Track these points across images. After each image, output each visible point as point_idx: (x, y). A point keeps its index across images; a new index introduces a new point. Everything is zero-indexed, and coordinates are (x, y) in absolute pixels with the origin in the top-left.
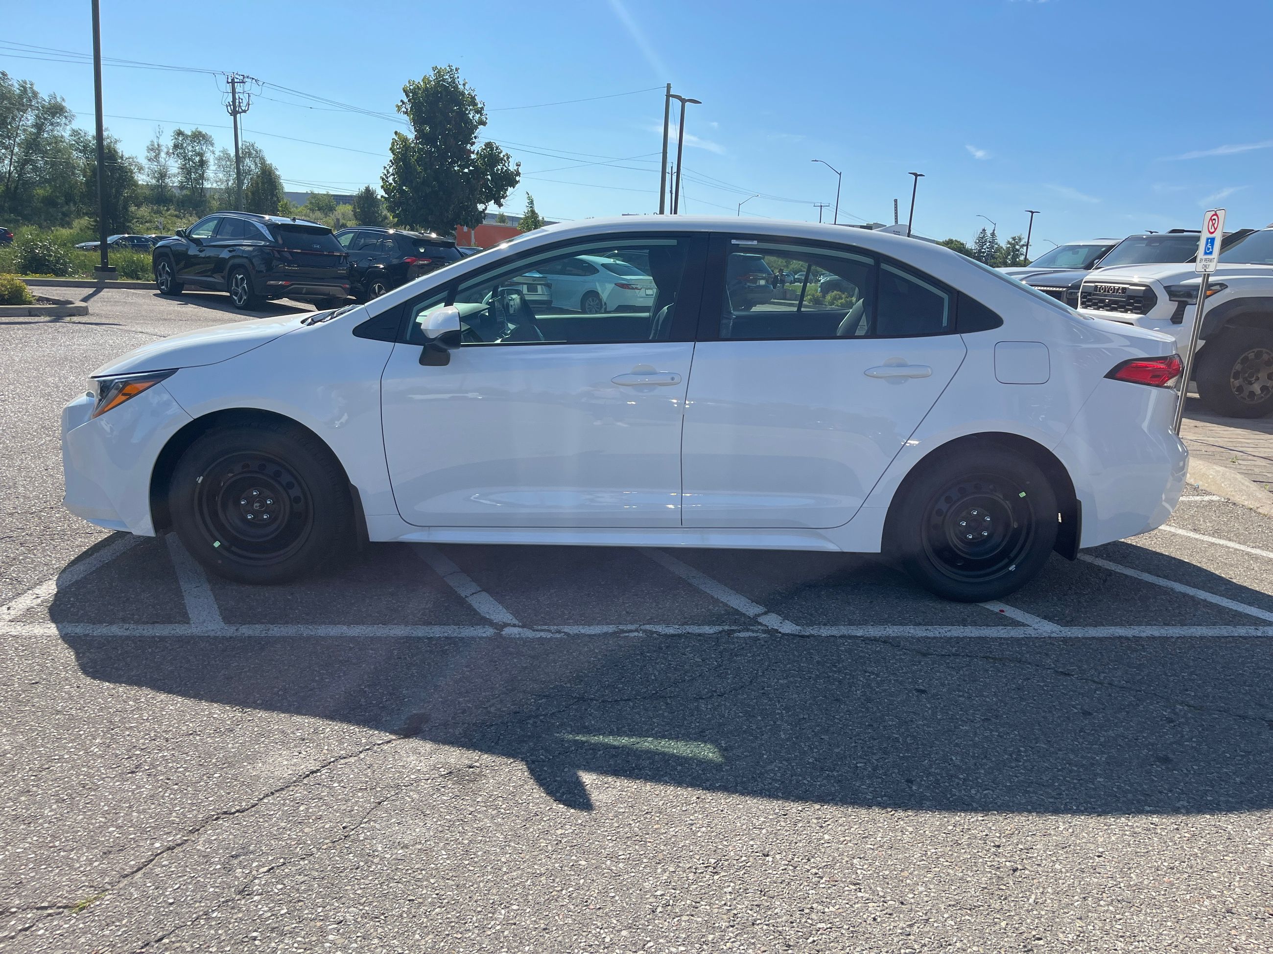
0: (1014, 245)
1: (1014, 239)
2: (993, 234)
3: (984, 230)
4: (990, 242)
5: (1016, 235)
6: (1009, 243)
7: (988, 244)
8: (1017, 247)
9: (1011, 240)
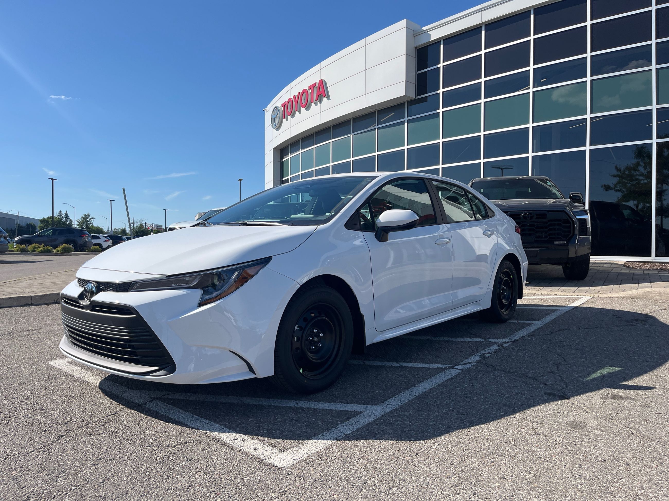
0: (85, 219)
1: (85, 215)
2: (66, 214)
3: (60, 212)
4: (65, 218)
5: (86, 213)
6: (82, 217)
7: (64, 219)
8: (88, 220)
9: (83, 216)
